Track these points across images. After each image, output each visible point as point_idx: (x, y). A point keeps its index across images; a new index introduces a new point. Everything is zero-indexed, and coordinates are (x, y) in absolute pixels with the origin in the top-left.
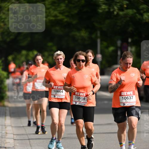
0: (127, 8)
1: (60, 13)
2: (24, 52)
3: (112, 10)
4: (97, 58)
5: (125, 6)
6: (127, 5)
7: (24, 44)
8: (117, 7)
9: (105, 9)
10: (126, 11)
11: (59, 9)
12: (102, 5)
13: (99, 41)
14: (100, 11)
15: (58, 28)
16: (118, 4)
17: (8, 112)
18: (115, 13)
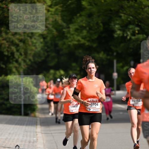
0: (138, 34)
1: (82, 38)
2: (52, 71)
3: (125, 35)
4: (114, 76)
5: (137, 32)
6: (138, 31)
7: (52, 64)
8: (130, 32)
9: (120, 34)
10: (137, 36)
11: (81, 35)
12: (117, 31)
13: (115, 61)
14: (116, 36)
15: (80, 51)
16: (131, 30)
17: (38, 122)
18: (128, 38)
